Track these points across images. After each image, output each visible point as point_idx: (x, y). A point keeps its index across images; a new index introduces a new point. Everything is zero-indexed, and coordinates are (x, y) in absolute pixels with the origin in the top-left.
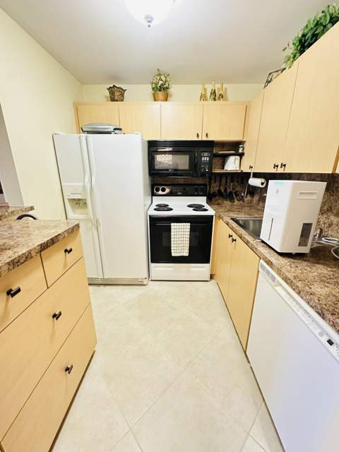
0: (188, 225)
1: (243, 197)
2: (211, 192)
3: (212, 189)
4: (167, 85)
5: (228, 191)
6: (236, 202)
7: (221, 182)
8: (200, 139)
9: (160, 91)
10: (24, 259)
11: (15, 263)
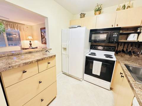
0: (101, 63)
1: (138, 54)
2: (118, 50)
3: (118, 49)
4: (101, 8)
5: (129, 50)
6: (133, 56)
7: (124, 46)
8: (113, 27)
9: (97, 11)
10: (30, 63)
11: (26, 64)
